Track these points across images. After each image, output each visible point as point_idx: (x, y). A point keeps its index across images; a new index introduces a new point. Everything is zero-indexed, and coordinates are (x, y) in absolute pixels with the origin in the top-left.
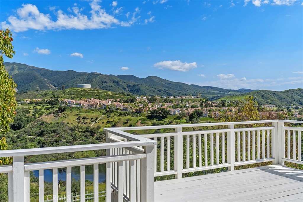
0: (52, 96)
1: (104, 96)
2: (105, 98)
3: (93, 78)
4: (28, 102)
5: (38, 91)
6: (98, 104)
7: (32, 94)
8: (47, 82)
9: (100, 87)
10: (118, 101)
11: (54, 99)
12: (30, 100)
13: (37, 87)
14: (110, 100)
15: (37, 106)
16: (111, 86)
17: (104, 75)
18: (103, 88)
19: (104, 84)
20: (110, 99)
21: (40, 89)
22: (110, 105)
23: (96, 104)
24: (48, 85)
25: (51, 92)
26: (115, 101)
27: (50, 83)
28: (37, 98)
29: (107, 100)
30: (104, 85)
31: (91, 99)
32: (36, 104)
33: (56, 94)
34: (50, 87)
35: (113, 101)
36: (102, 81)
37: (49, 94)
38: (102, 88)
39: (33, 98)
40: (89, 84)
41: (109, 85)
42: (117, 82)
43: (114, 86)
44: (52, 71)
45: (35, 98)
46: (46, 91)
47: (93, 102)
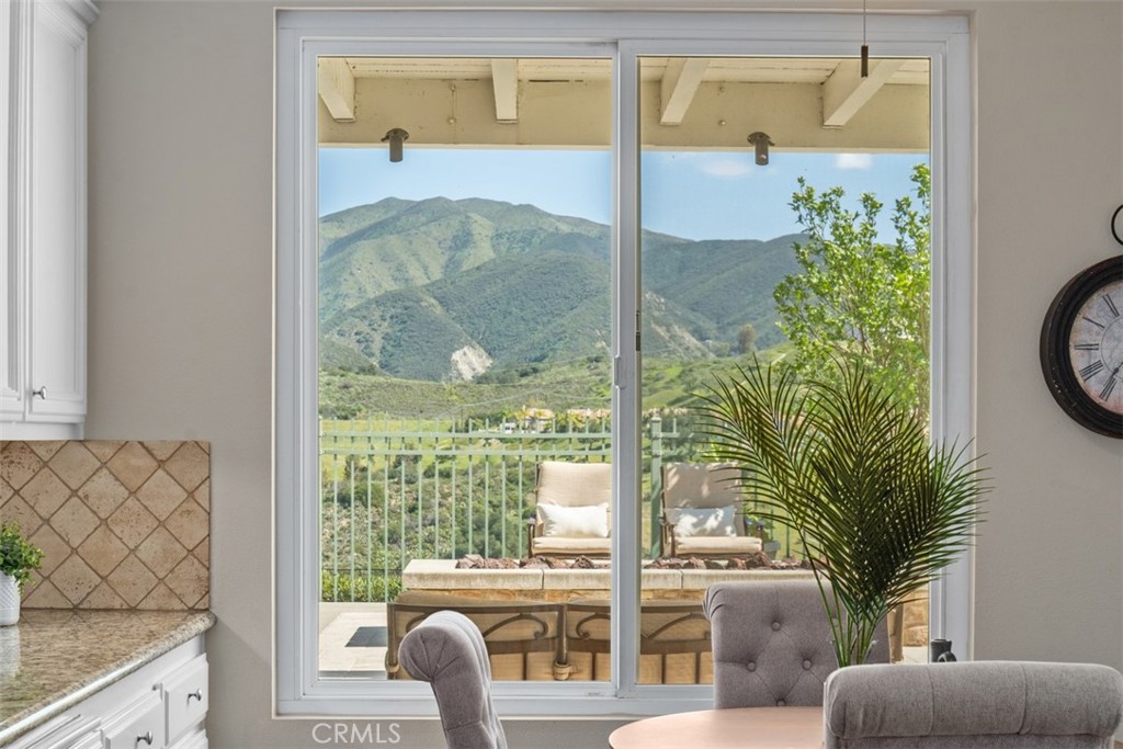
0: (678, 391)
4: (541, 426)
7: (566, 382)
8: (656, 314)
12: (548, 414)
13: (599, 345)
24: (661, 331)
25: (674, 372)
27: (671, 320)
28: (594, 406)
33: (700, 378)
34: (672, 345)
37: (660, 384)
39: (569, 405)
44: (687, 246)
45: (583, 405)
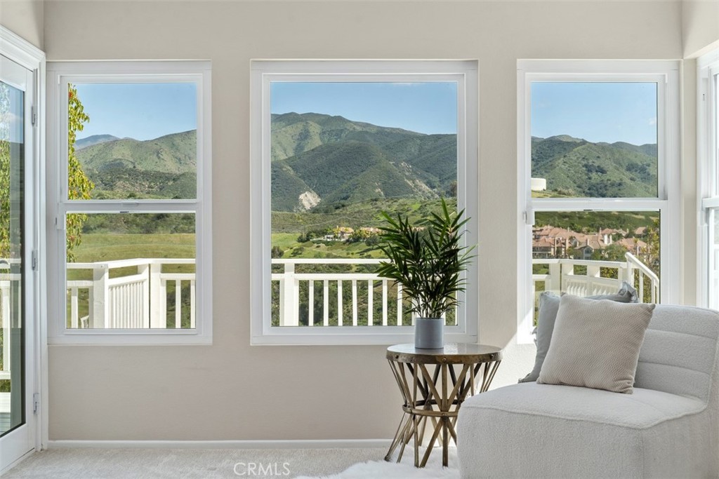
0: (419, 217)
1: (589, 219)
2: (592, 226)
3: (557, 156)
4: (346, 236)
5: (379, 203)
6: (564, 244)
7: (360, 212)
8: (407, 174)
9: (579, 187)
10: (639, 236)
11: (422, 228)
12: (351, 230)
13: (377, 191)
14: (610, 230)
15: (373, 249)
16: (620, 184)
17: (595, 144)
18: (589, 189)
19: (594, 175)
20: (609, 227)
21: (386, 195)
22: (606, 250)
23: (559, 245)
24: (410, 183)
25: (416, 206)
26: (627, 237)
27: (415, 177)
28: (375, 225)
29: (598, 231)
30: (593, 181)
31: (545, 228)
32: (369, 244)
33: (430, 210)
34: (415, 190)
35: (619, 236)
36: (586, 166)
38: (586, 190)
39: (361, 225)
40: (542, 177)
41: (612, 179)
42: (643, 170)
43: (628, 181)
44: (424, 138)
45: (369, 225)
46: (401, 201)
47: (550, 239)
